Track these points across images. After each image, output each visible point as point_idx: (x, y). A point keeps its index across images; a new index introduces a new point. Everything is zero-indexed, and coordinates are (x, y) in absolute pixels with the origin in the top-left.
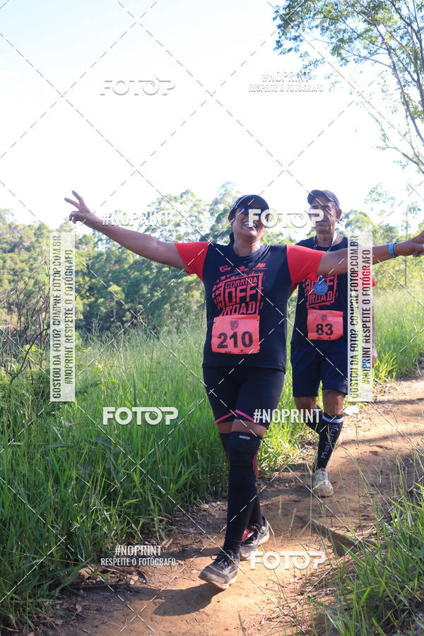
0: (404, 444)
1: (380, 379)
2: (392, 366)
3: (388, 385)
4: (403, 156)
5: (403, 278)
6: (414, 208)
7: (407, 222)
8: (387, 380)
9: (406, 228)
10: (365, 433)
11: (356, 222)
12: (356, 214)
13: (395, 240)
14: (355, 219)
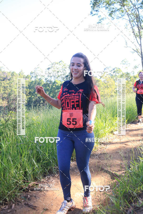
7: (134, 71)
9: (133, 73)
11: (117, 71)
12: (117, 69)
13: (129, 77)
14: (117, 70)
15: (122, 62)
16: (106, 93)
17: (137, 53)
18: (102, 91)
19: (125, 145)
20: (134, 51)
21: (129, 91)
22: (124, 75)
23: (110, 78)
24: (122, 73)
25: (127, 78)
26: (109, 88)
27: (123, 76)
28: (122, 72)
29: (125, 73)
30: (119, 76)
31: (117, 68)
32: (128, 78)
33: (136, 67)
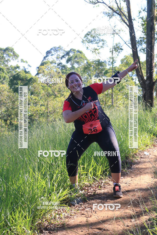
0: (117, 226)
1: (97, 177)
2: (106, 167)
3: (103, 181)
4: (109, 9)
5: (110, 101)
6: (118, 48)
7: (113, 58)
8: (102, 177)
9: (112, 63)
10: (89, 219)
11: (75, 58)
12: (74, 53)
13: (104, 72)
14: (74, 56)
15: (85, 36)
16: (51, 109)
17: (119, 16)
18: (42, 105)
19: (98, 231)
20: (111, 11)
21: (104, 103)
22: (92, 68)
23: (59, 73)
24: (87, 63)
25: (99, 74)
26: (58, 97)
27: (90, 70)
28: (86, 60)
29: (93, 62)
30: (79, 70)
31: (74, 50)
32: (101, 72)
33: (117, 48)
